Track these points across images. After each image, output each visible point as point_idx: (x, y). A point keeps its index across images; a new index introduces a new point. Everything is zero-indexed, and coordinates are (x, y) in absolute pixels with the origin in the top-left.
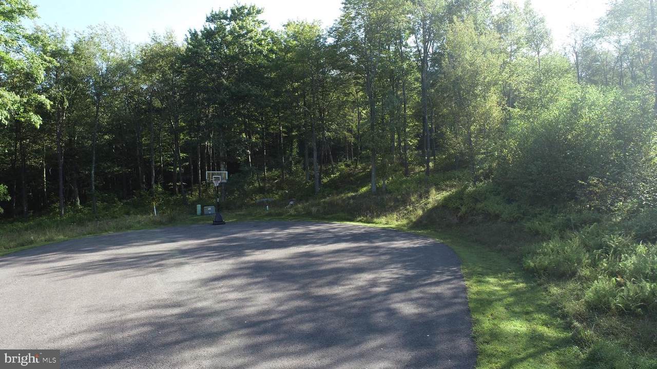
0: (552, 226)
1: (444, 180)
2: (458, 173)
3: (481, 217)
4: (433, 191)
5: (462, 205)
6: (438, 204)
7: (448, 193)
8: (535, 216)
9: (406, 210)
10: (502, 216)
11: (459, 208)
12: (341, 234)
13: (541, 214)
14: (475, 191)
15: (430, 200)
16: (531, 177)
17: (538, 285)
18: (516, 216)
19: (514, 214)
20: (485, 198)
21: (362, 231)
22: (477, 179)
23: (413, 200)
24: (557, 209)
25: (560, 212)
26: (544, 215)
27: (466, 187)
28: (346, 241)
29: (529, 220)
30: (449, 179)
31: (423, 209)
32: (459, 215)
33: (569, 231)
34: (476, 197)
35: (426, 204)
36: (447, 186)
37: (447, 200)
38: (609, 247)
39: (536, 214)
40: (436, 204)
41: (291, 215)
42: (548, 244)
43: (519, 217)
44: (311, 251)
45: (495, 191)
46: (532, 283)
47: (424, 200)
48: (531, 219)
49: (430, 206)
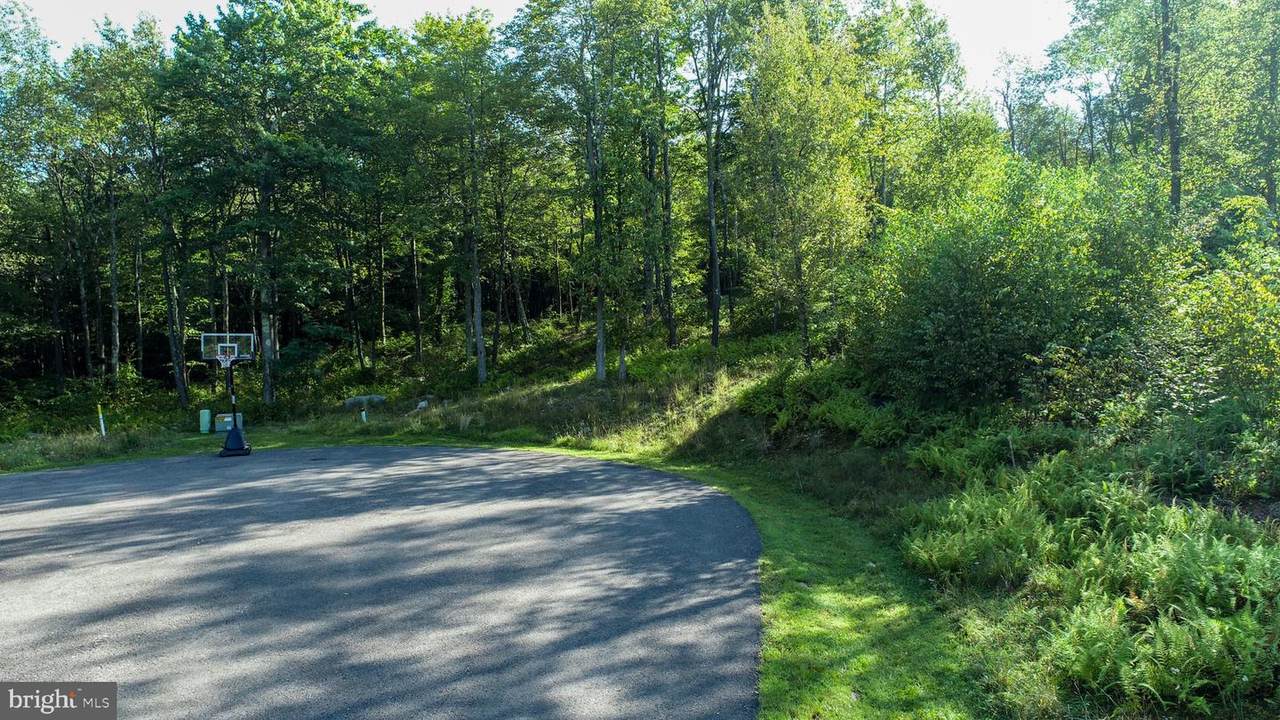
0: (967, 457)
1: (748, 356)
2: (774, 340)
3: (818, 435)
4: (723, 379)
5: (780, 410)
6: (732, 405)
7: (753, 384)
8: (931, 432)
9: (664, 419)
10: (863, 433)
11: (775, 416)
12: (506, 476)
13: (943, 429)
14: (809, 378)
15: (716, 398)
16: (922, 348)
17: (938, 609)
18: (890, 433)
19: (886, 429)
20: (830, 393)
21: (559, 469)
22: (812, 353)
23: (681, 398)
24: (976, 418)
25: (985, 425)
26: (950, 431)
27: (790, 369)
28: (510, 495)
29: (918, 442)
30: (758, 352)
31: (699, 416)
32: (774, 430)
33: (1004, 470)
34: (810, 393)
35: (706, 407)
36: (752, 368)
37: (751, 397)
38: (1100, 510)
39: (934, 429)
40: (727, 407)
41: (411, 433)
42: (960, 502)
43: (898, 435)
44: (412, 524)
45: (851, 379)
46: (922, 604)
47: (703, 399)
48: (923, 440)
49: (714, 411)
